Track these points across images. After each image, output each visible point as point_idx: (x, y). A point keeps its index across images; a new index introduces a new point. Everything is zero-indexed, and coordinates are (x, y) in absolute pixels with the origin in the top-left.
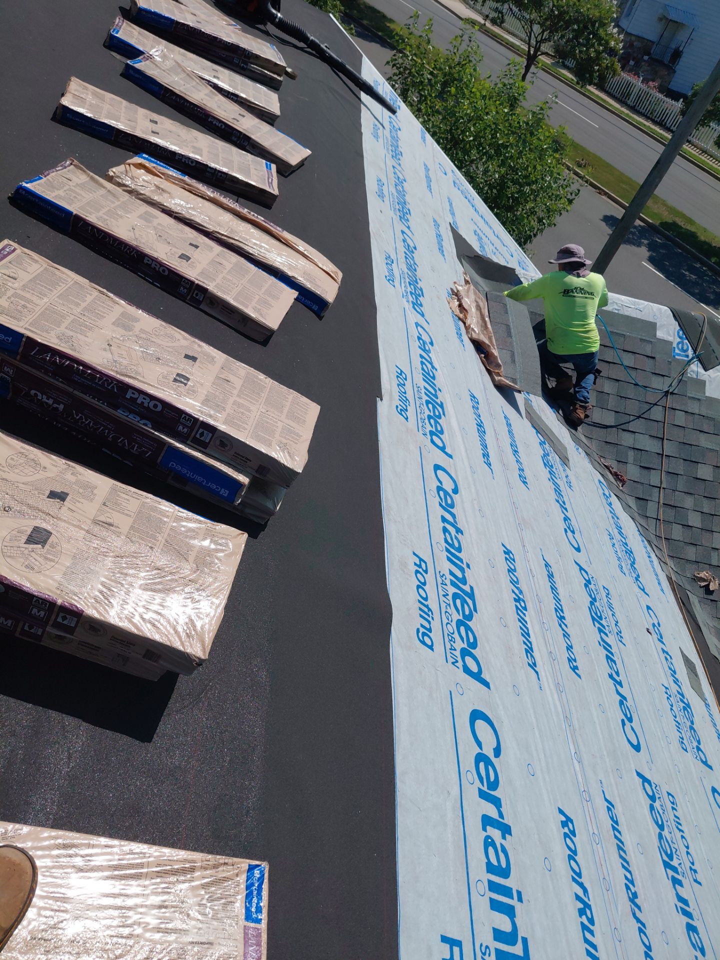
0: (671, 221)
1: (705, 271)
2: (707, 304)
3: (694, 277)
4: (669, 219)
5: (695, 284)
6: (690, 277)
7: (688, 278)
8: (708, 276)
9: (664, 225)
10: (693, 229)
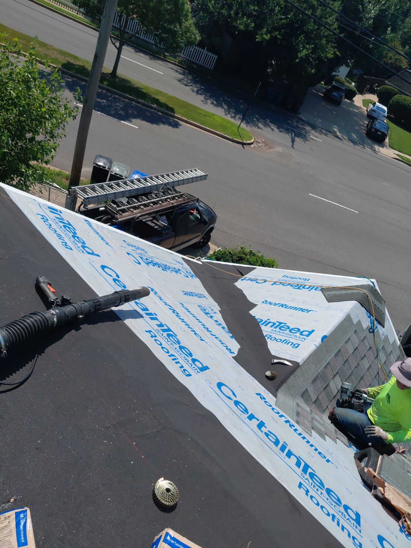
0: (66, 62)
1: (106, 93)
2: (124, 120)
3: (105, 101)
4: (64, 60)
5: (109, 106)
6: (103, 102)
7: (103, 104)
8: (109, 97)
9: (64, 65)
10: (82, 64)
